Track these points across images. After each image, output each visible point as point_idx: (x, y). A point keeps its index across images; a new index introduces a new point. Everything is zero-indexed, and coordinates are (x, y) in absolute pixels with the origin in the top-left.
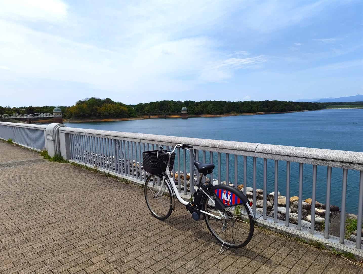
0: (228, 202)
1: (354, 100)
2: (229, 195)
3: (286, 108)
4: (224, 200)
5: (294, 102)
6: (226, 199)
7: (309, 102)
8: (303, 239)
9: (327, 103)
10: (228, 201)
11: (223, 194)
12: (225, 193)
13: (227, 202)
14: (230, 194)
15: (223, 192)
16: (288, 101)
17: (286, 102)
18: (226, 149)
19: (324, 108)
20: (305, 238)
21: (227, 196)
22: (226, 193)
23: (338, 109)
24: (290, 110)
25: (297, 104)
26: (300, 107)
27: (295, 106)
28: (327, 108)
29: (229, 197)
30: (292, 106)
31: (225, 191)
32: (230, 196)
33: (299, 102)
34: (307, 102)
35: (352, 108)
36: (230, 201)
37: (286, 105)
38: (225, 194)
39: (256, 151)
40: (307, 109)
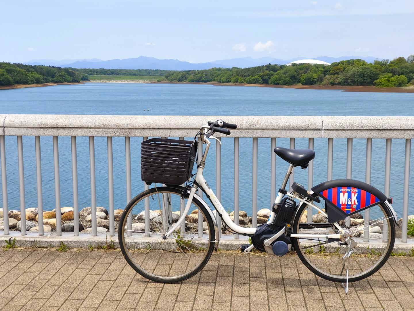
0: (352, 205)
1: (135, 67)
2: (353, 194)
3: (11, 79)
4: (345, 205)
5: (26, 66)
6: (348, 201)
7: (55, 66)
8: (400, 251)
9: (90, 70)
10: (353, 203)
11: (341, 194)
12: (344, 193)
13: (349, 206)
14: (355, 193)
15: (341, 192)
16: (12, 62)
17: (8, 64)
18: (263, 129)
19: (85, 79)
20: (404, 249)
21: (350, 196)
22: (347, 192)
23: (111, 82)
24: (19, 82)
25: (32, 69)
26: (38, 76)
27: (28, 75)
28: (91, 81)
29: (354, 198)
30: (23, 74)
31: (344, 189)
32: (357, 194)
33: (35, 66)
34: (51, 66)
35: (134, 81)
36: (357, 203)
37: (9, 71)
38: (346, 194)
39: (323, 128)
40: (53, 82)
